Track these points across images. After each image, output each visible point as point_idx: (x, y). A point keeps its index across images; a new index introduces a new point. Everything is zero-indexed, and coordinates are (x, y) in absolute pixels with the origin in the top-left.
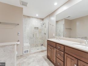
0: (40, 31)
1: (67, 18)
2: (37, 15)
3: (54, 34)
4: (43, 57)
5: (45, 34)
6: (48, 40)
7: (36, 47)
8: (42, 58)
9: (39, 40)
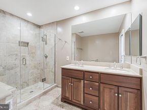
0: (34, 51)
1: (79, 34)
2: (29, 14)
3: (68, 57)
4: (53, 103)
5: (46, 57)
6: (63, 69)
7: (23, 88)
8: (53, 105)
9: (31, 71)
